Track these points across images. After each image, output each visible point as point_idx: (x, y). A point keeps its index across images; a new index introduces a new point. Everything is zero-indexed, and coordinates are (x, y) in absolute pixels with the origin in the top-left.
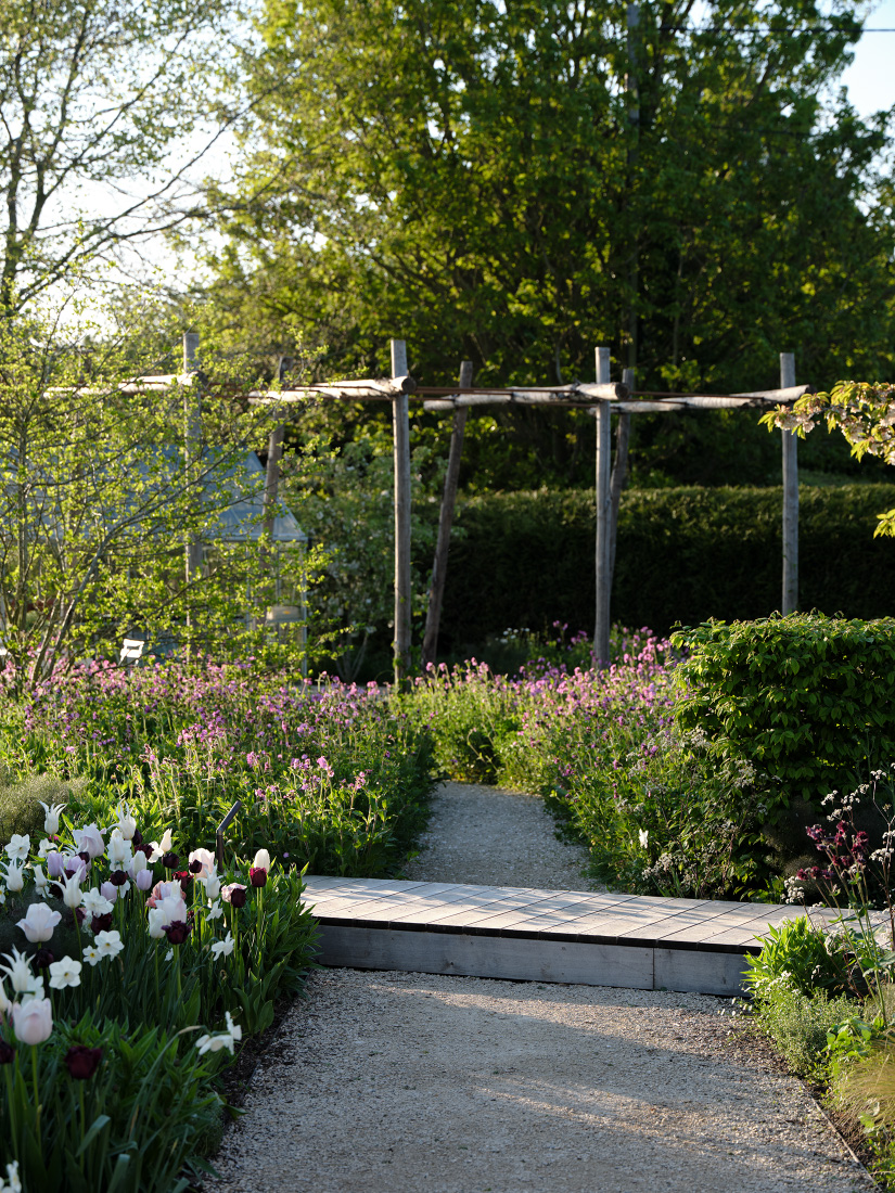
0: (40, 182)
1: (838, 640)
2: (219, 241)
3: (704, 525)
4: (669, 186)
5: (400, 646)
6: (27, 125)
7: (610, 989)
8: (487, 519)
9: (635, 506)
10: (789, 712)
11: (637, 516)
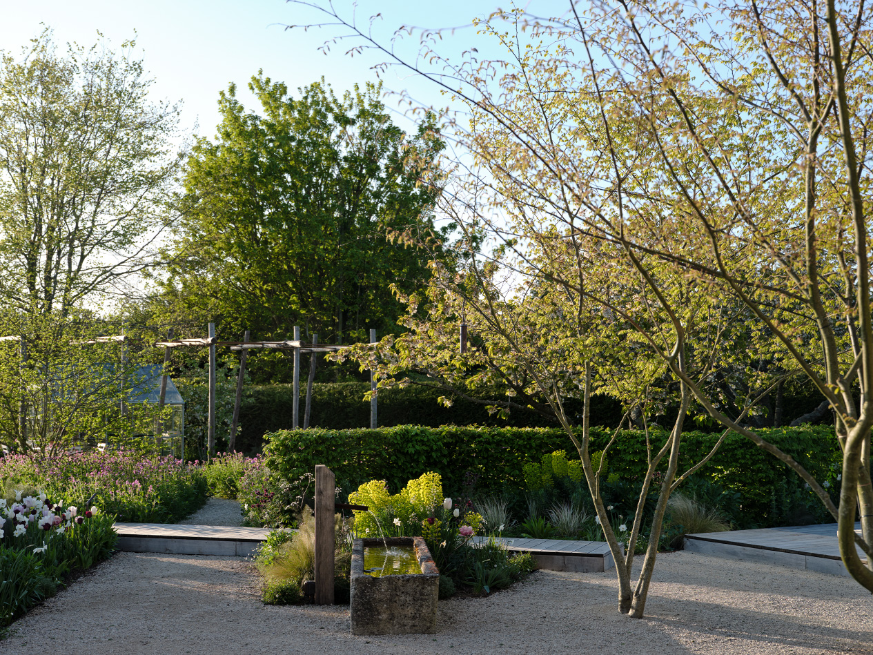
0: (83, 250)
1: (319, 436)
2: (166, 275)
3: (356, 398)
4: (352, 256)
5: (211, 446)
6: (77, 227)
7: (221, 556)
8: (269, 395)
9: (329, 390)
10: (301, 462)
11: (330, 394)
